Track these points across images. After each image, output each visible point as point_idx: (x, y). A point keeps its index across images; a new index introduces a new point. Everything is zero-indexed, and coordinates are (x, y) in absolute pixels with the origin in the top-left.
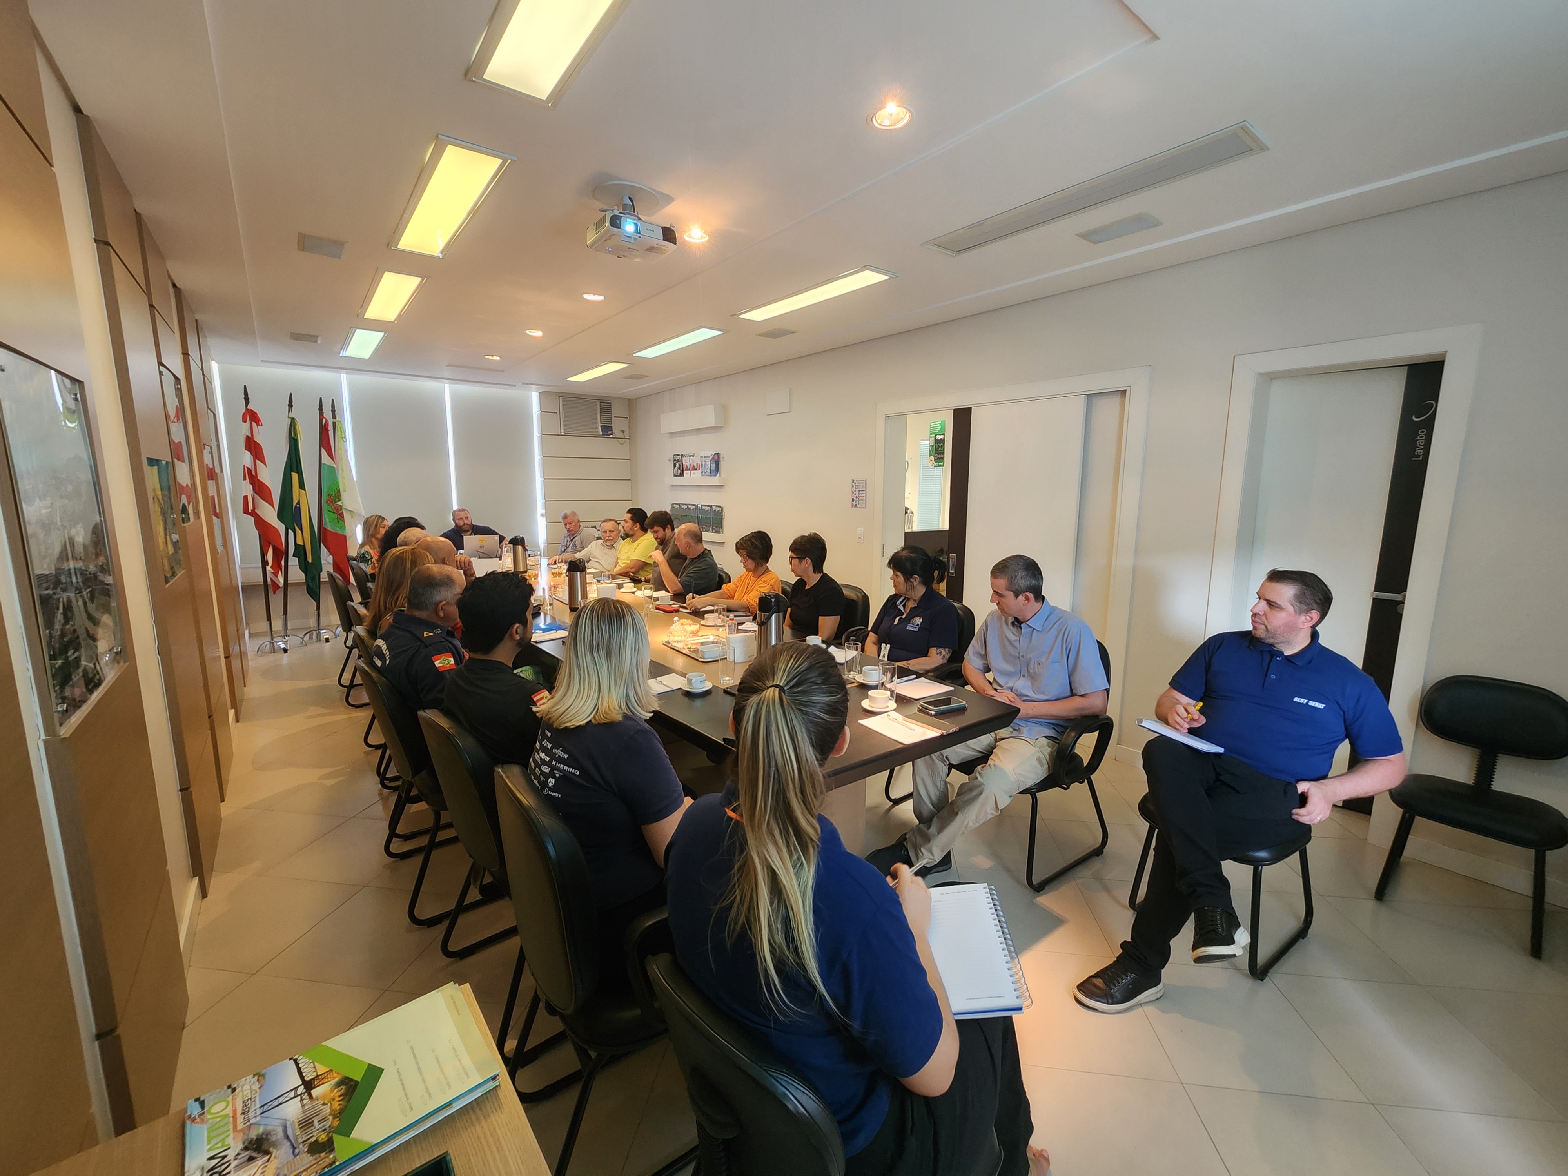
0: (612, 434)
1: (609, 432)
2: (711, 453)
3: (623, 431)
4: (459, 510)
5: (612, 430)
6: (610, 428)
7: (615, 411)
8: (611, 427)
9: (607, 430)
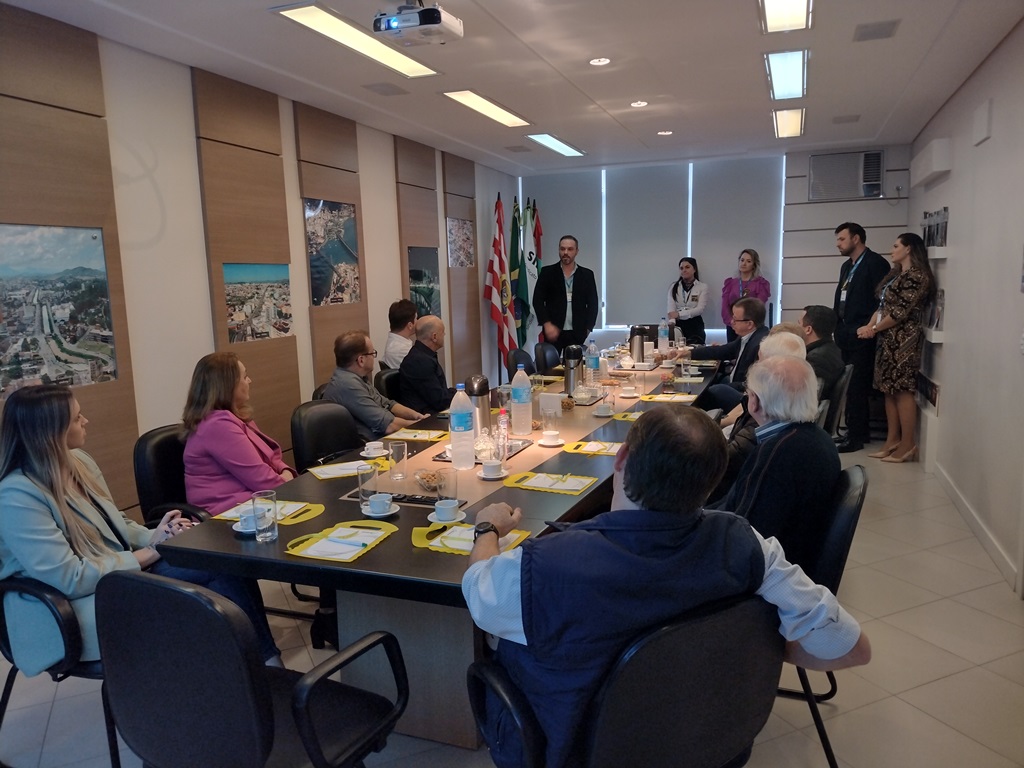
0: (880, 194)
1: (875, 192)
2: (942, 208)
3: (898, 189)
5: (880, 189)
6: (877, 187)
8: (880, 184)
9: (873, 190)
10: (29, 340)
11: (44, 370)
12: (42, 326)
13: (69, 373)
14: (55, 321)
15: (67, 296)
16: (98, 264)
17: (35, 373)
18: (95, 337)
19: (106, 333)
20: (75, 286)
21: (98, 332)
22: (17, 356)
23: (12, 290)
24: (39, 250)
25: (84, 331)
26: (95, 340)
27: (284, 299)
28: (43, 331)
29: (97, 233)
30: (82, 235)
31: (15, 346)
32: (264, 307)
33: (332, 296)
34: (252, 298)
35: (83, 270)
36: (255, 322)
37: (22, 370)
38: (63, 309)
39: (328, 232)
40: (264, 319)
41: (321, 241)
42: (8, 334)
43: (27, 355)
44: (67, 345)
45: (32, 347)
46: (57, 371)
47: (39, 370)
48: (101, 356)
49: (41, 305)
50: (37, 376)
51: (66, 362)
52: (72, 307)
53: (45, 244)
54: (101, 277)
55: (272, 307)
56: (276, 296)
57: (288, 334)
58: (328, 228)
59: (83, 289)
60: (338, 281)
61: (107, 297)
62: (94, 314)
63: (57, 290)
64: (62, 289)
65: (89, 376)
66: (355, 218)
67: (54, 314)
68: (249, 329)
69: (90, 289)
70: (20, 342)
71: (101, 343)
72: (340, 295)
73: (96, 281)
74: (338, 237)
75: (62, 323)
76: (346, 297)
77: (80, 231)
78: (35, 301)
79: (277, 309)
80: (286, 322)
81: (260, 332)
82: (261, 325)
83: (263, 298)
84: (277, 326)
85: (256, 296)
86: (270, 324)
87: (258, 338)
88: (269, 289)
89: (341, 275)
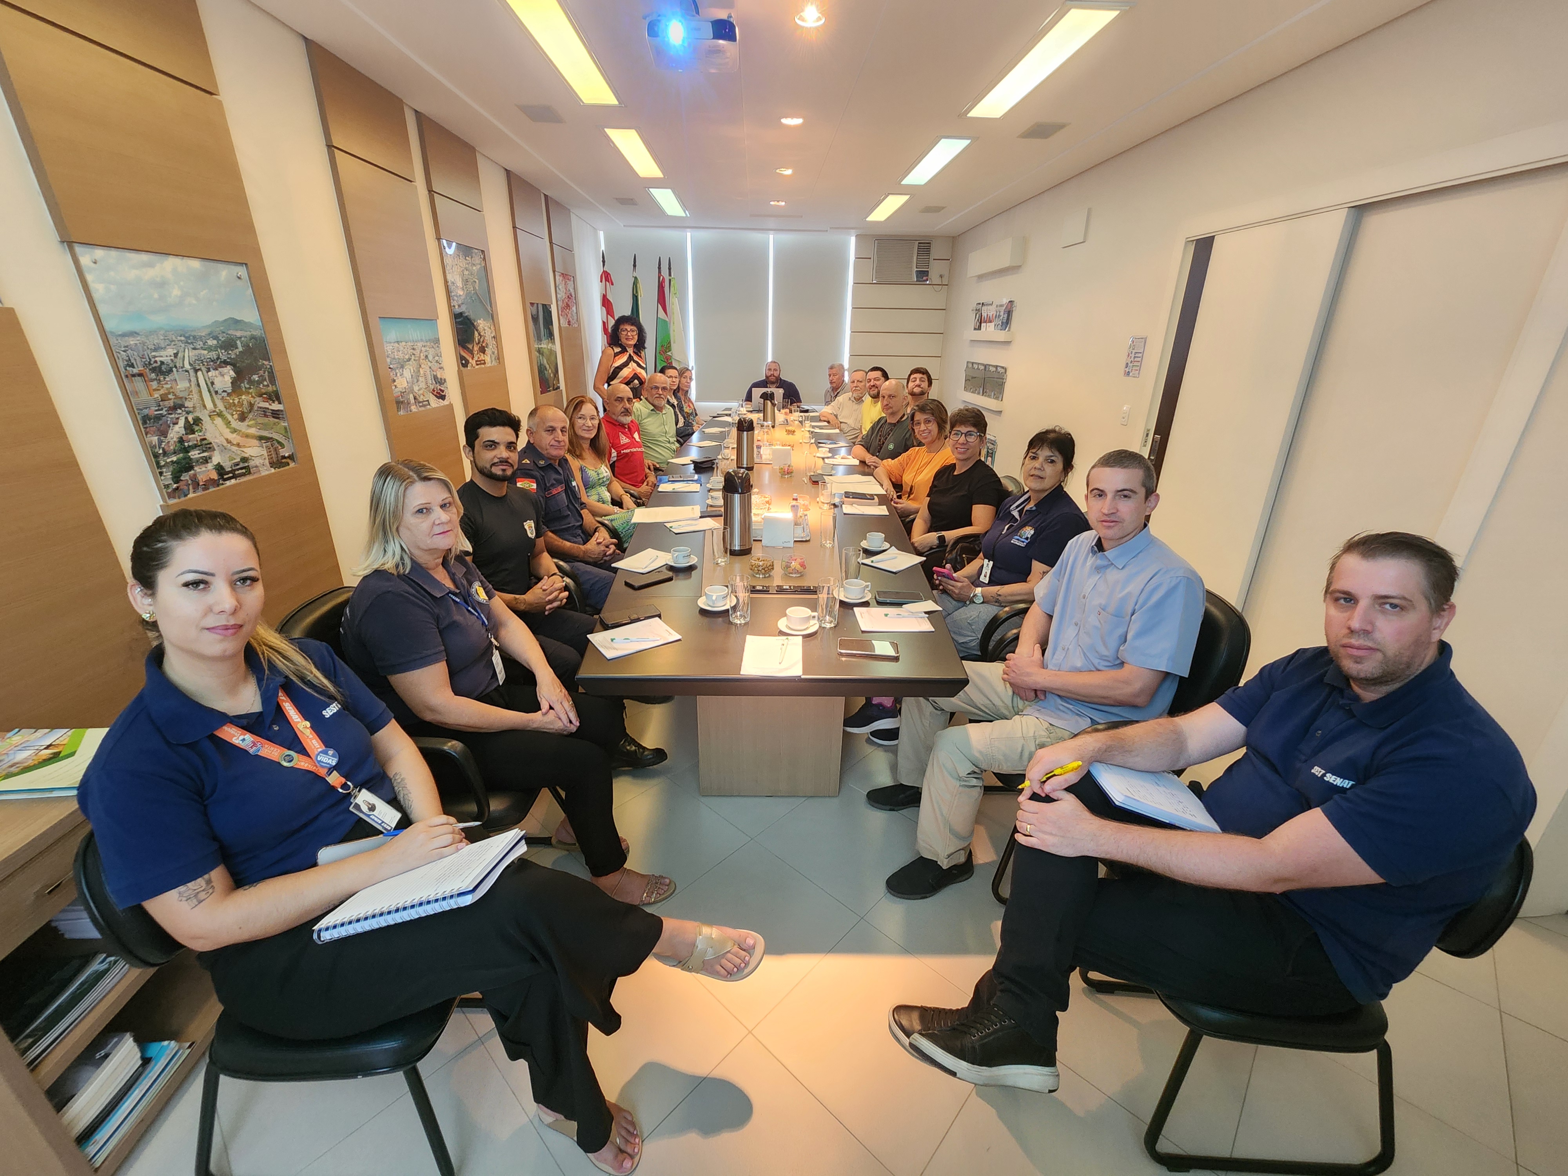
0: (927, 280)
1: (924, 278)
2: (1005, 301)
3: (941, 276)
4: (772, 362)
5: (928, 276)
6: (926, 273)
7: (935, 252)
8: (928, 271)
9: (922, 275)
10: (190, 419)
11: (217, 459)
12: (203, 400)
13: (244, 460)
14: (216, 392)
15: (223, 358)
16: (251, 316)
17: (208, 463)
18: (264, 412)
19: (276, 406)
20: (229, 344)
21: (266, 405)
22: (181, 440)
23: (155, 350)
24: (176, 292)
25: (251, 405)
26: (266, 416)
27: (437, 362)
28: (205, 406)
29: (242, 271)
30: (225, 273)
31: (177, 428)
32: (421, 371)
34: (409, 360)
35: (237, 322)
36: (416, 388)
37: (191, 459)
38: (222, 375)
39: (466, 282)
40: (423, 385)
41: (461, 292)
42: (164, 412)
43: (194, 438)
44: (235, 424)
45: (196, 428)
46: (231, 459)
47: (210, 458)
48: (275, 436)
49: (196, 371)
50: (210, 466)
51: (238, 445)
52: (232, 373)
53: (182, 283)
54: (257, 333)
55: (428, 371)
56: (430, 357)
57: (446, 402)
58: (466, 277)
59: (241, 349)
60: (479, 341)
61: (269, 360)
62: (259, 382)
63: (210, 349)
64: (216, 348)
65: (267, 461)
66: (485, 268)
67: (213, 383)
68: (411, 396)
69: (248, 350)
70: (182, 422)
71: (272, 419)
72: (482, 357)
73: (253, 337)
74: (474, 289)
75: (225, 394)
76: (487, 358)
77: (220, 266)
78: (187, 366)
79: (432, 373)
80: (442, 389)
81: (421, 400)
82: (421, 392)
83: (419, 360)
84: (435, 393)
85: (413, 357)
86: (429, 391)
87: (420, 406)
88: (423, 349)
89: (482, 334)
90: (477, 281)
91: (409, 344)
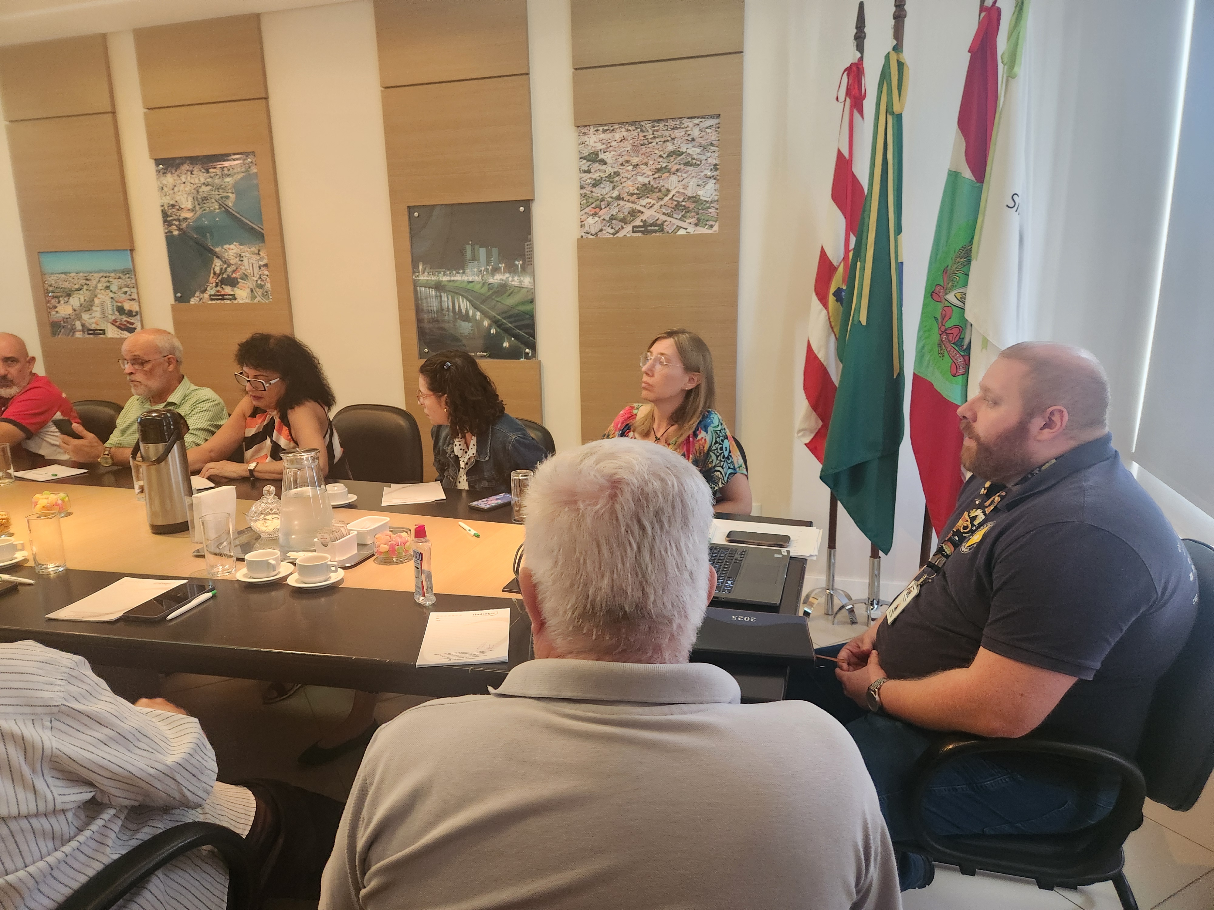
27: (129, 293)
32: (96, 300)
33: (211, 291)
34: (79, 289)
36: (85, 316)
40: (98, 315)
41: (189, 215)
55: (108, 301)
56: (114, 288)
60: (223, 271)
66: (258, 173)
68: (78, 323)
72: (228, 290)
74: (222, 206)
79: (115, 304)
80: (132, 321)
81: (93, 327)
82: (93, 320)
83: (95, 290)
84: (117, 324)
85: (85, 287)
86: (108, 321)
87: (89, 334)
88: (103, 279)
89: (231, 262)
90: (232, 196)
91: (81, 274)
